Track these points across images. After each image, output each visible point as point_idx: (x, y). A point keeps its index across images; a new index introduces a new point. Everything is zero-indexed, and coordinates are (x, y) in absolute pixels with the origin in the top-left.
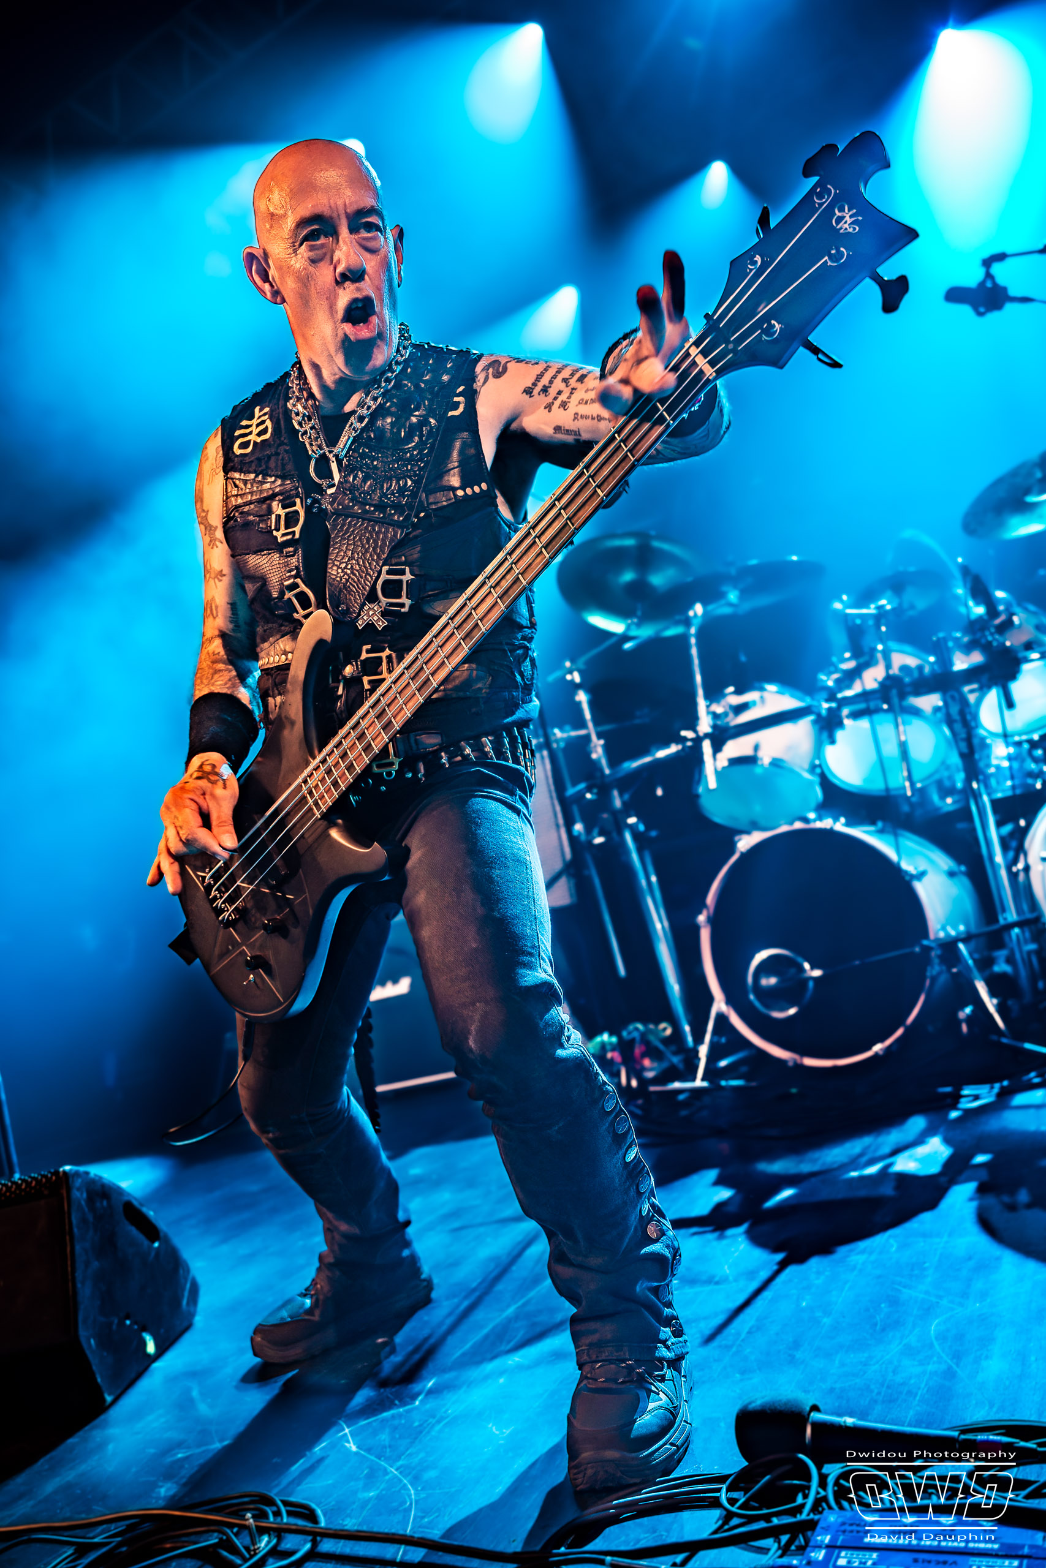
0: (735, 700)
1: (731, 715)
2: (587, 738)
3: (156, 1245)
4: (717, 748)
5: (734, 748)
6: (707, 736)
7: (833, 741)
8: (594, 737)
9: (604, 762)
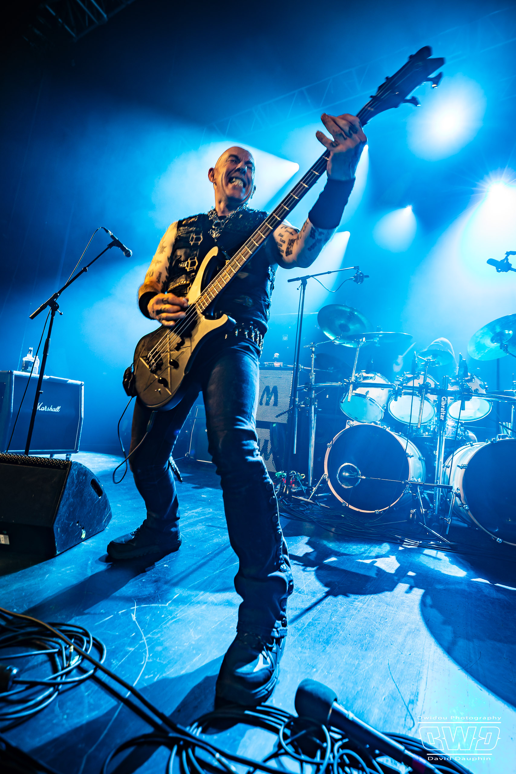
0: (365, 375)
1: (362, 379)
2: (310, 371)
3: (100, 498)
4: (354, 389)
5: (360, 391)
6: (352, 382)
7: (396, 400)
8: (313, 371)
9: (313, 380)
